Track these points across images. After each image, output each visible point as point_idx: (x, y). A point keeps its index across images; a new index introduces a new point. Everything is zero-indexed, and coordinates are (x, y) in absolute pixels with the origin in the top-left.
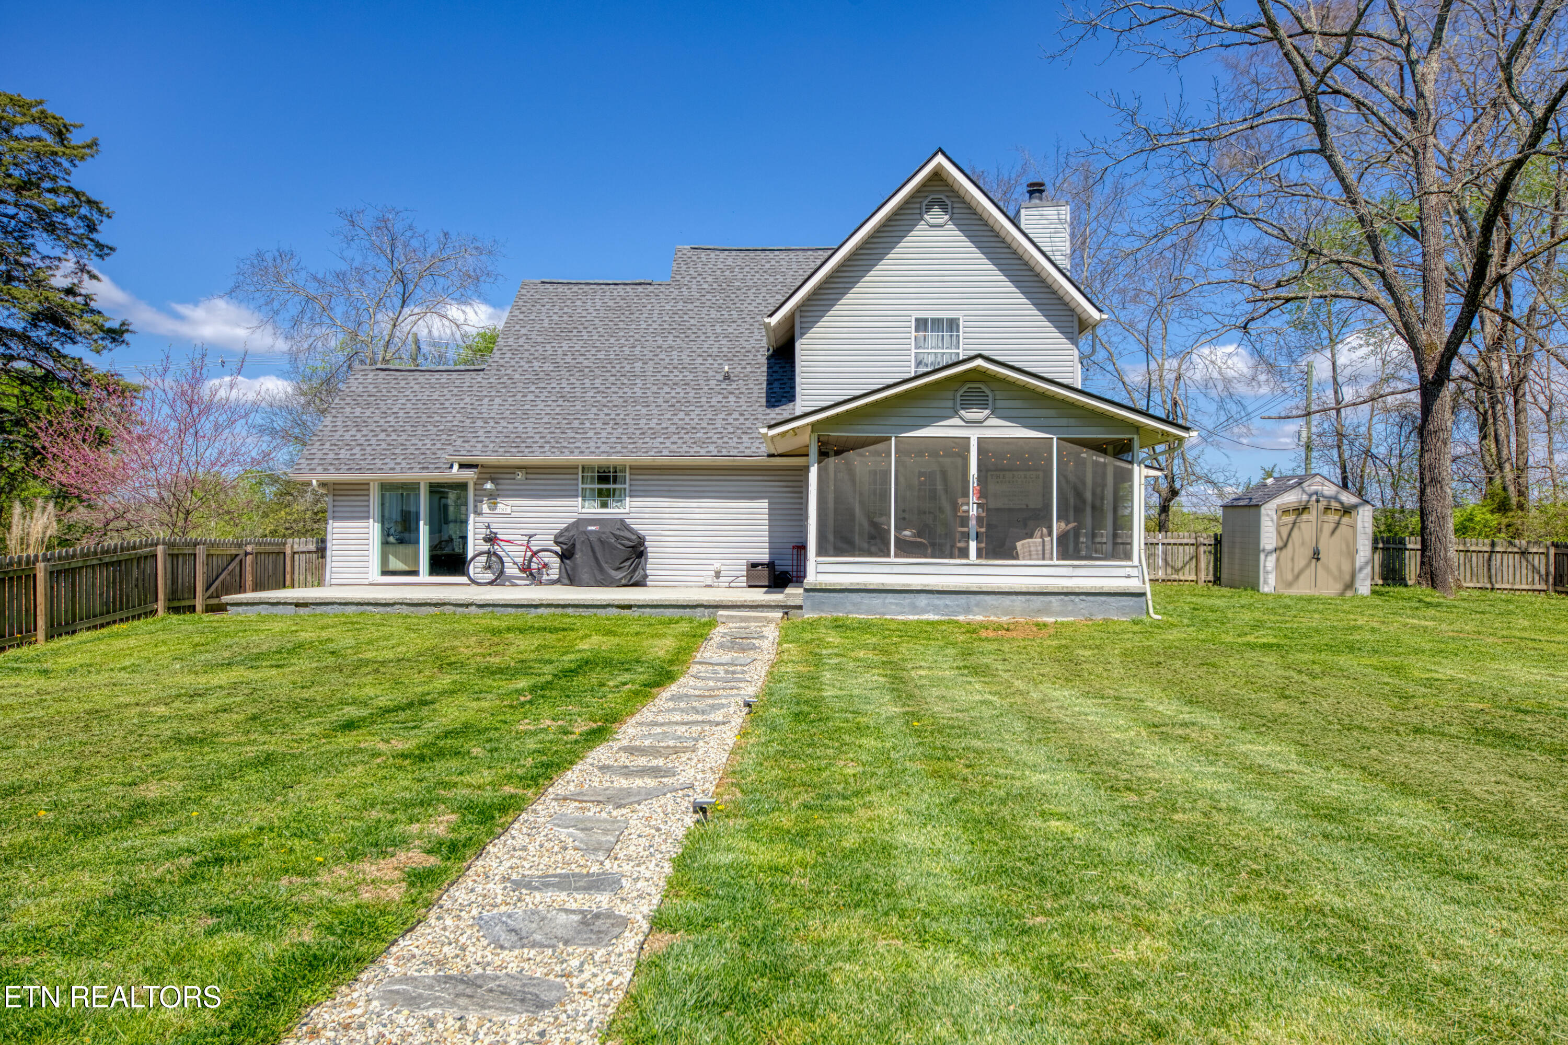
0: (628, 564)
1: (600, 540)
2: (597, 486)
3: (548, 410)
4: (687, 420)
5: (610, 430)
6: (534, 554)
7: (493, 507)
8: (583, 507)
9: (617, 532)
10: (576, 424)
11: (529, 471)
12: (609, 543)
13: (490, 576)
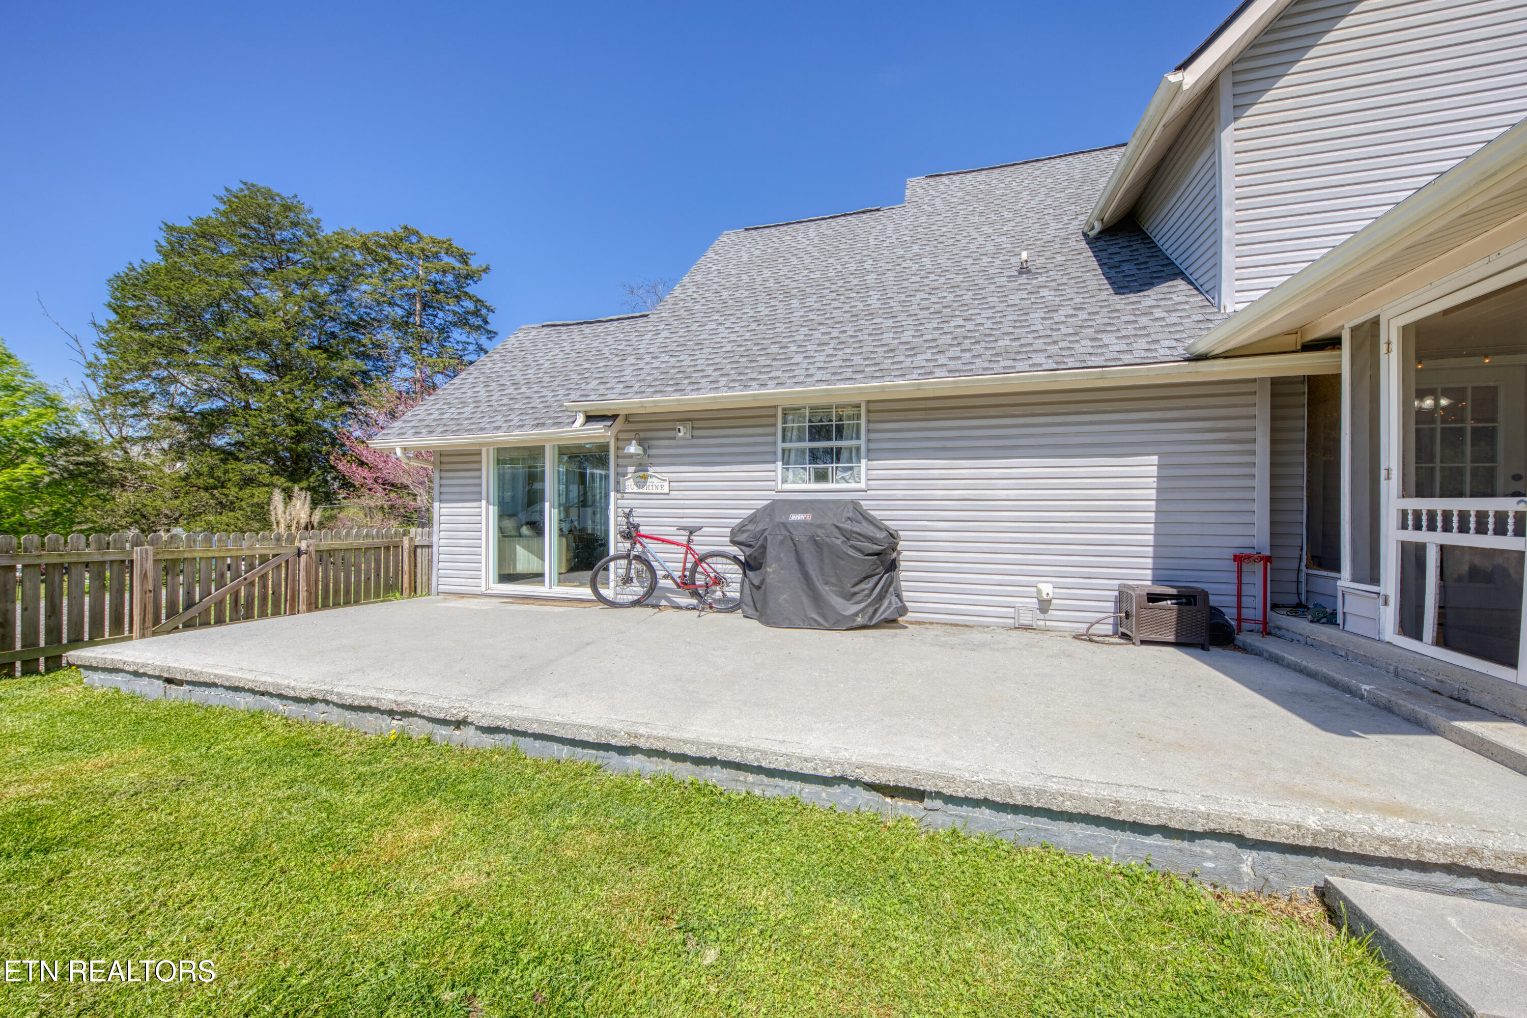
0: (867, 585)
1: (813, 540)
2: (808, 445)
3: (733, 337)
4: (970, 326)
5: (831, 352)
6: (701, 560)
7: (641, 481)
8: (785, 481)
9: (848, 526)
10: (775, 349)
11: (697, 424)
12: (831, 547)
13: (637, 590)
